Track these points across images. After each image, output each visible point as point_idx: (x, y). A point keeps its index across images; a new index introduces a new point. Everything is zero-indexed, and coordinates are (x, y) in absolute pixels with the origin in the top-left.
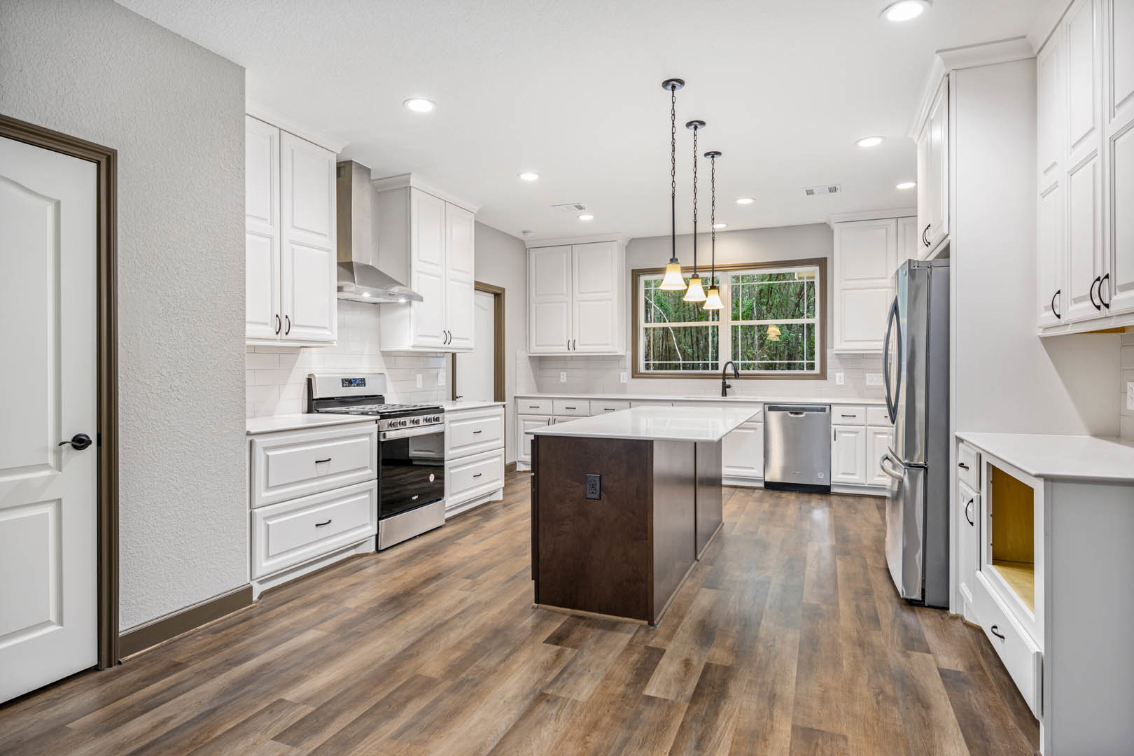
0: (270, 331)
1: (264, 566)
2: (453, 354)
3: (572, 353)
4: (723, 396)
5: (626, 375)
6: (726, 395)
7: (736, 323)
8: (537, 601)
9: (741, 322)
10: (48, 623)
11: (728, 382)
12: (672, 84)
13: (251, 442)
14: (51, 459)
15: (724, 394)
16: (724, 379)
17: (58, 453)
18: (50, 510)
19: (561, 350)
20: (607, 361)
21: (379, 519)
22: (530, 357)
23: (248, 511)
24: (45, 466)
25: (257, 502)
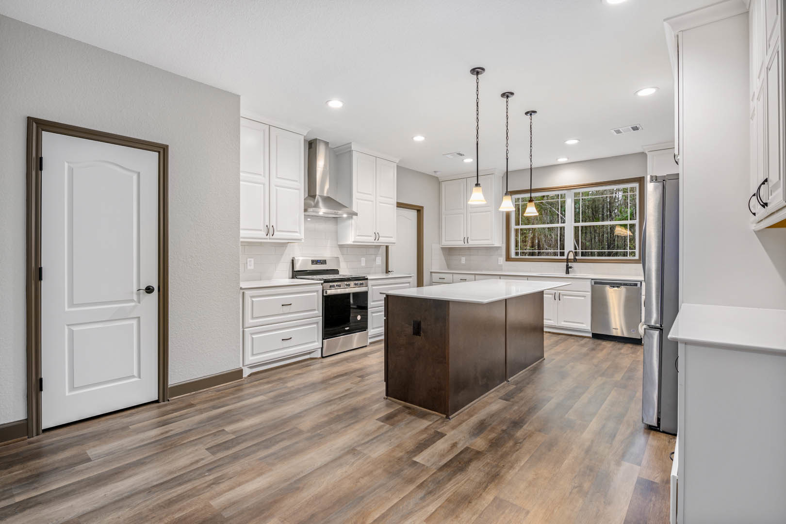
0: (263, 234)
1: (250, 359)
2: (386, 246)
3: (466, 245)
4: (566, 274)
5: (502, 260)
6: (569, 274)
7: (577, 224)
8: (387, 395)
9: (581, 224)
10: (133, 376)
11: (570, 264)
12: (477, 71)
13: (243, 293)
14: (135, 298)
15: (567, 272)
16: (567, 262)
17: (138, 295)
18: (135, 322)
19: (460, 243)
20: (489, 250)
21: (323, 339)
22: (442, 248)
23: (241, 330)
24: (132, 301)
25: (246, 325)
